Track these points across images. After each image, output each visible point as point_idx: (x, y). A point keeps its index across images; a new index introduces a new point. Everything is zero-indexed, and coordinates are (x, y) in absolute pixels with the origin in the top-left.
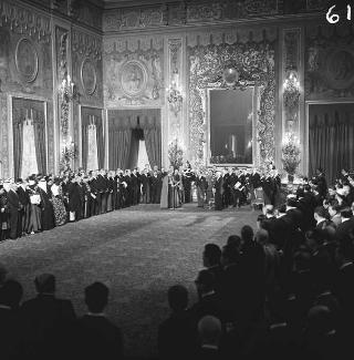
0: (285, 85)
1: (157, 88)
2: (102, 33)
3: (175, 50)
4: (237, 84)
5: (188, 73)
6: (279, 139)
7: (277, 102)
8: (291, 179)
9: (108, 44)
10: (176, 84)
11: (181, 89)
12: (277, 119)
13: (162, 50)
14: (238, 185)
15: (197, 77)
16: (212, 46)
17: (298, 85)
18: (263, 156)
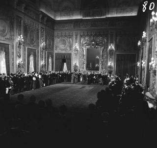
0: (109, 47)
1: (71, 47)
2: (54, 30)
3: (76, 36)
4: (95, 47)
5: (80, 43)
6: (107, 64)
7: (107, 53)
8: (110, 76)
9: (56, 33)
10: (76, 46)
11: (78, 48)
12: (107, 58)
13: (72, 36)
14: (94, 77)
15: (83, 44)
16: (88, 35)
17: (113, 48)
18: (102, 69)
